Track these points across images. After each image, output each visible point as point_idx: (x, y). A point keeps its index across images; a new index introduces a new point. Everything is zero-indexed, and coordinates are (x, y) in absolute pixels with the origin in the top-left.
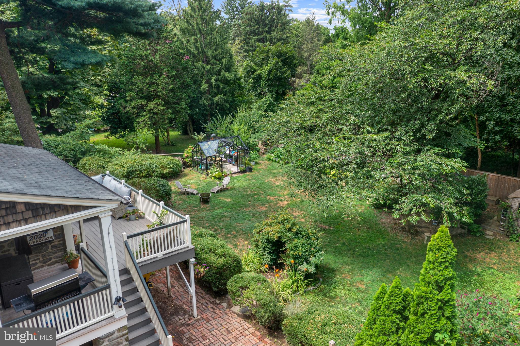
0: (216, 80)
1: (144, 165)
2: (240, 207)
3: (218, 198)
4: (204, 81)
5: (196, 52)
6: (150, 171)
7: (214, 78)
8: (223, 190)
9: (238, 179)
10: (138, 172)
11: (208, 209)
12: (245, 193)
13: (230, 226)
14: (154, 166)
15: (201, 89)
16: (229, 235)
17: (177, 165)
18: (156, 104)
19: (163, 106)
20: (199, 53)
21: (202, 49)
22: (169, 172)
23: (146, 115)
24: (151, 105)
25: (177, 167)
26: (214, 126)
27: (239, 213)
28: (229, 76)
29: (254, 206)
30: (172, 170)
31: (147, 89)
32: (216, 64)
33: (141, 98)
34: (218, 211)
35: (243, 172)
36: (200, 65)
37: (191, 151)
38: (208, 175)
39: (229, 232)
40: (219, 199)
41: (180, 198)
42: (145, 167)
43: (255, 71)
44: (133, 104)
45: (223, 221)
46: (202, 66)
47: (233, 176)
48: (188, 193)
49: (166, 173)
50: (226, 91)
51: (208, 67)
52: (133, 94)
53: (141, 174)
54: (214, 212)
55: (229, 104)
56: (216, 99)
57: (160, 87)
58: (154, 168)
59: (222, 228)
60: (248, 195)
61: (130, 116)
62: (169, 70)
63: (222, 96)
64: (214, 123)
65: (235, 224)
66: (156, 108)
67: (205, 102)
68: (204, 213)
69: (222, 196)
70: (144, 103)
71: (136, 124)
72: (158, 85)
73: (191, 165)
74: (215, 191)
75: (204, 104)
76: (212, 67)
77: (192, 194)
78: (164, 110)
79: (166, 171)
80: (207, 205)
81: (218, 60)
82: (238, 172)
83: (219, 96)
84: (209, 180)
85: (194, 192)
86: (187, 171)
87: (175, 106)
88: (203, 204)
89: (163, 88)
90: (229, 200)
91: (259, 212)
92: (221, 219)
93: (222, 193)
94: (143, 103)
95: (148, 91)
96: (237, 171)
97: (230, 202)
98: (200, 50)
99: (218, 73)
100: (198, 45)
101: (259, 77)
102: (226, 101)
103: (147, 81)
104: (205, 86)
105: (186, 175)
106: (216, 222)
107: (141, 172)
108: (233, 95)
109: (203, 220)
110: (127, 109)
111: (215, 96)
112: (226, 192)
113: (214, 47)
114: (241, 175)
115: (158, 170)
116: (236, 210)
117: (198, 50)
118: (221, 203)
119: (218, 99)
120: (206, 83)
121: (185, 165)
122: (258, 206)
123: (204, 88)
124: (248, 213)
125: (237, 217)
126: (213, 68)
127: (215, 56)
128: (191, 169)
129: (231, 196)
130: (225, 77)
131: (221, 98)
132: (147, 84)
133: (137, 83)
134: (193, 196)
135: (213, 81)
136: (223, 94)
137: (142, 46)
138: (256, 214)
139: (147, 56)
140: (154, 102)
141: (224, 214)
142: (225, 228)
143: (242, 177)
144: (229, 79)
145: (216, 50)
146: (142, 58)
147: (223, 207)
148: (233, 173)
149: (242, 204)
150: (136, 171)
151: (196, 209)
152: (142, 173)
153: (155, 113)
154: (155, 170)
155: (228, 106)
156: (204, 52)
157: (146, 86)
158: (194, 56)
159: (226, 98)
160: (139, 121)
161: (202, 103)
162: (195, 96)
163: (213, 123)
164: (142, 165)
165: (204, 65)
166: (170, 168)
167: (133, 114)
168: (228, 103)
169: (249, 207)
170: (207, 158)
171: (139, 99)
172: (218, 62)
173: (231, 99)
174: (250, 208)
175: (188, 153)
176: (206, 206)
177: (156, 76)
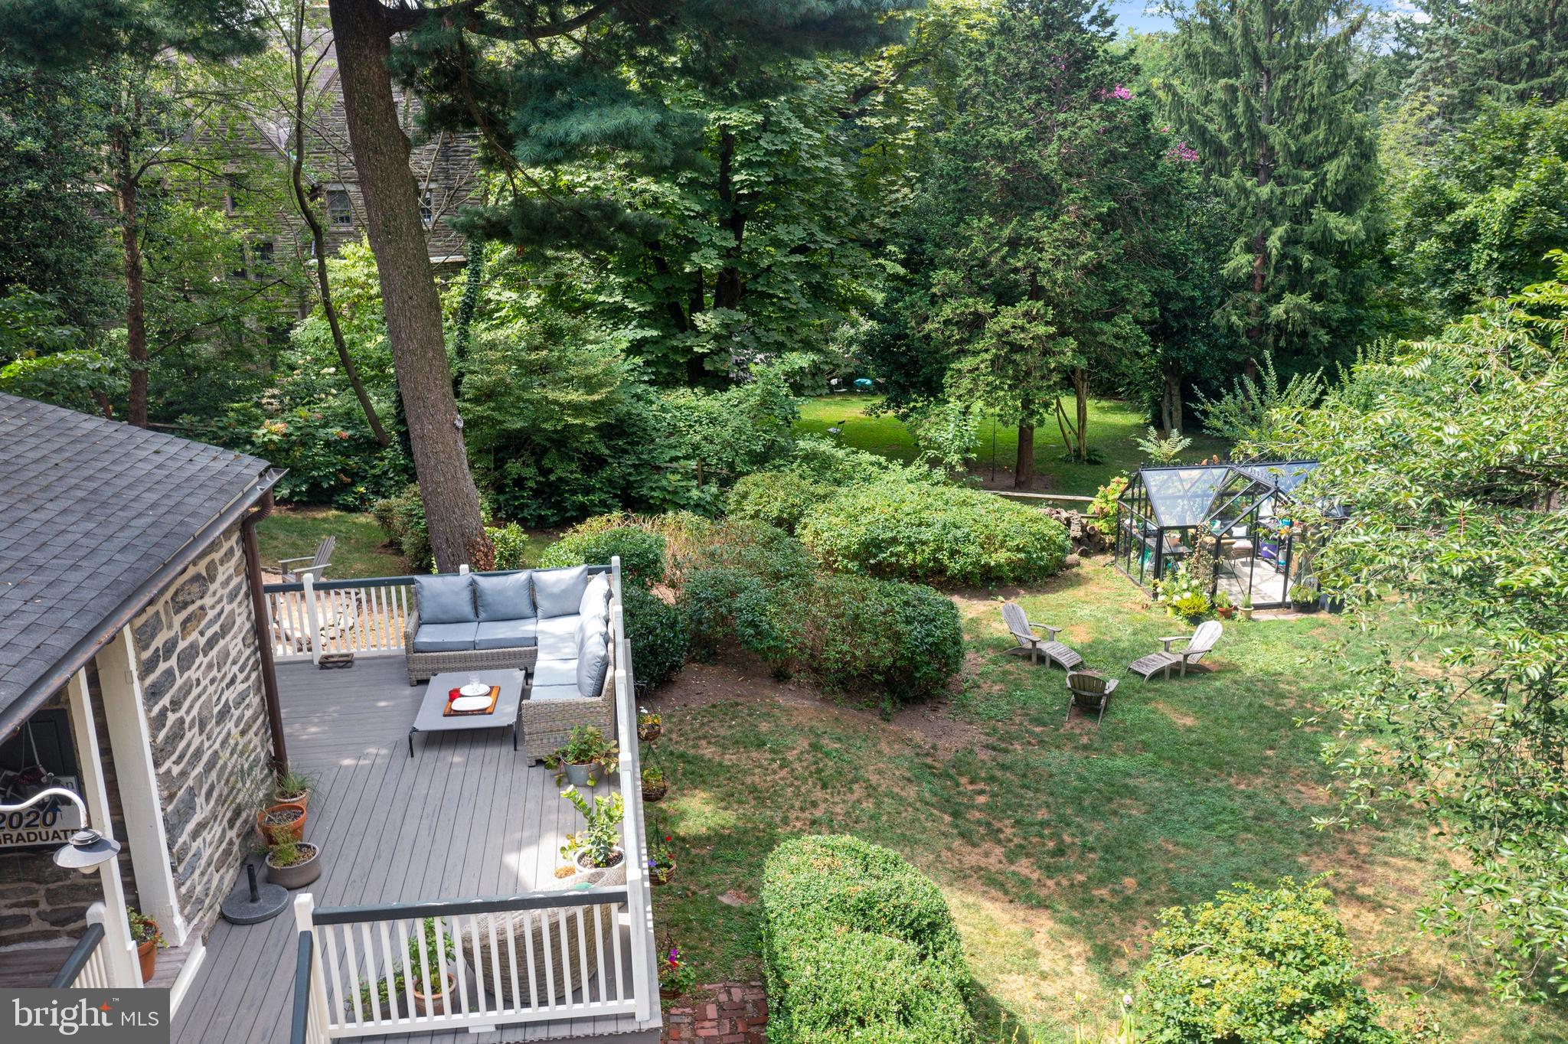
0: (1290, 241)
1: (928, 526)
2: (1217, 765)
3: (1146, 701)
4: (1241, 240)
5: (1225, 138)
6: (940, 549)
7: (1280, 231)
8: (1185, 671)
9: (1272, 635)
10: (901, 548)
11: (1085, 740)
12: (1269, 702)
13: (1131, 845)
14: (959, 533)
15: (1224, 272)
16: (1103, 892)
17: (1047, 543)
18: (1026, 314)
19: (1047, 323)
20: (1238, 138)
21: (1252, 126)
22: (1010, 562)
23: (986, 351)
24: (1007, 318)
25: (1043, 549)
26: (1243, 410)
27: (1201, 792)
28: (1346, 227)
29: (1281, 771)
30: (1022, 555)
31: (1003, 259)
32: (1298, 180)
33: (982, 290)
34: (1119, 763)
35: (1305, 607)
36: (1231, 182)
37: (1117, 495)
38: (1156, 595)
39: (1108, 876)
40: (1151, 706)
41: (1005, 673)
42: (927, 534)
43: (1452, 207)
44: (947, 311)
45: (1115, 813)
46: (1238, 186)
47: (1255, 615)
48: (1041, 658)
49: (999, 566)
50: (1324, 283)
51: (1264, 191)
52: (954, 277)
53: (910, 556)
54: (1099, 760)
55: (1331, 331)
56: (1277, 311)
57: (1047, 256)
58: (956, 539)
59: (1092, 849)
60: (1278, 715)
61: (937, 351)
62: (1086, 198)
63: (1304, 299)
64: (1248, 398)
65: (1157, 838)
66: (1023, 329)
67: (1234, 318)
68: (1055, 759)
69: (1170, 695)
70: (984, 307)
71: (952, 377)
72: (1041, 250)
73: (1112, 546)
74: (1148, 672)
75: (1231, 327)
76: (1278, 191)
77: (1056, 664)
78: (1051, 337)
79: (1001, 557)
80: (1089, 725)
81: (1310, 167)
82: (1282, 606)
83: (1289, 299)
84: (1155, 615)
85: (1063, 660)
86: (1090, 565)
87: (1096, 325)
88: (1078, 715)
89: (1056, 262)
90: (1189, 721)
91: (1291, 810)
92: (1110, 800)
93: (1175, 686)
94: (980, 308)
95: (1007, 267)
96: (1280, 600)
97: (1190, 730)
98: (1243, 130)
99: (1300, 215)
100: (1239, 109)
101: (1468, 233)
102: (1321, 321)
103: (1006, 232)
104: (1240, 261)
105: (1078, 581)
106: (1081, 810)
107: (911, 546)
108: (1356, 299)
109: (1037, 790)
110: (929, 327)
111: (1277, 299)
112: (1194, 683)
113: (1300, 118)
114: (1293, 617)
115: (972, 549)
116: (1196, 772)
117: (1238, 127)
118: (1148, 726)
119: (1286, 312)
120: (1248, 249)
121: (1090, 544)
122: (1302, 777)
123: (1236, 270)
124: (1238, 801)
125: (1182, 813)
126: (1284, 194)
127: (1300, 151)
128: (1109, 558)
129: (1203, 707)
130: (1326, 232)
131: (1299, 308)
132: (1003, 245)
133: (969, 239)
134: (1054, 672)
135: (1274, 243)
136: (1308, 294)
137: (1009, 112)
138: (1273, 815)
139: (1014, 147)
140: (1022, 307)
141: (1130, 782)
142: (1107, 849)
143: (1291, 628)
144: (1339, 237)
145: (1306, 128)
146: (1003, 153)
147: (1145, 746)
148: (1258, 607)
149: (1231, 753)
150: (894, 541)
151: (1038, 729)
152: (915, 552)
153: (1016, 348)
154: (960, 547)
155: (1325, 338)
156: (1259, 138)
157: (998, 250)
158: (1220, 151)
159: (1318, 309)
160: (959, 371)
161: (1223, 323)
162: (1197, 293)
163: (1241, 397)
164: (920, 525)
165: (1249, 184)
166: (1018, 550)
167: (946, 344)
168: (1329, 326)
169: (1259, 773)
170: (1161, 531)
171: (971, 295)
172: (1308, 174)
173: (1341, 312)
174: (1259, 781)
175: (1107, 501)
176: (1086, 729)
177: (1039, 217)
